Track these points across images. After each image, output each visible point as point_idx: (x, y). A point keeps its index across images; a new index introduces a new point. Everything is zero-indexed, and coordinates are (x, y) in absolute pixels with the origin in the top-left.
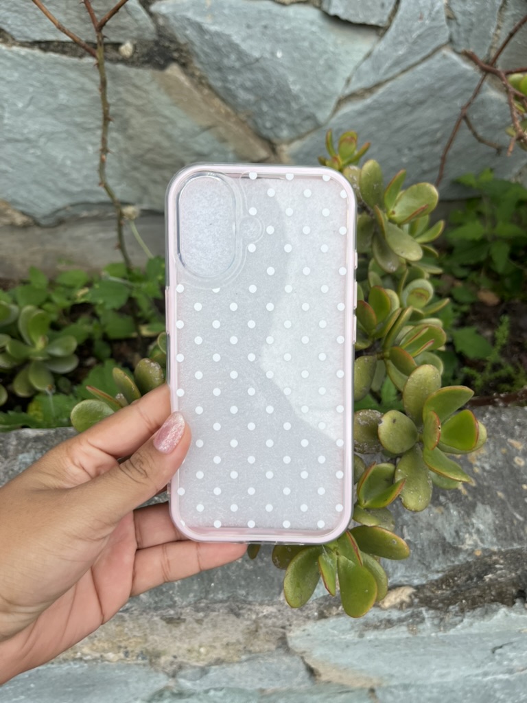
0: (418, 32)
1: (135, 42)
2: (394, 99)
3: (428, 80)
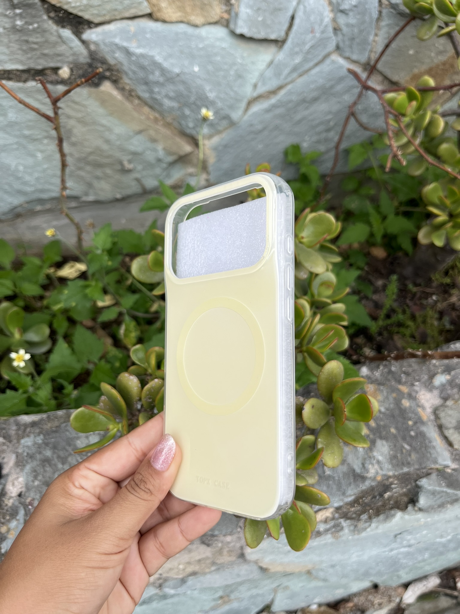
0: (310, 44)
1: (71, 66)
2: (294, 98)
3: (321, 81)
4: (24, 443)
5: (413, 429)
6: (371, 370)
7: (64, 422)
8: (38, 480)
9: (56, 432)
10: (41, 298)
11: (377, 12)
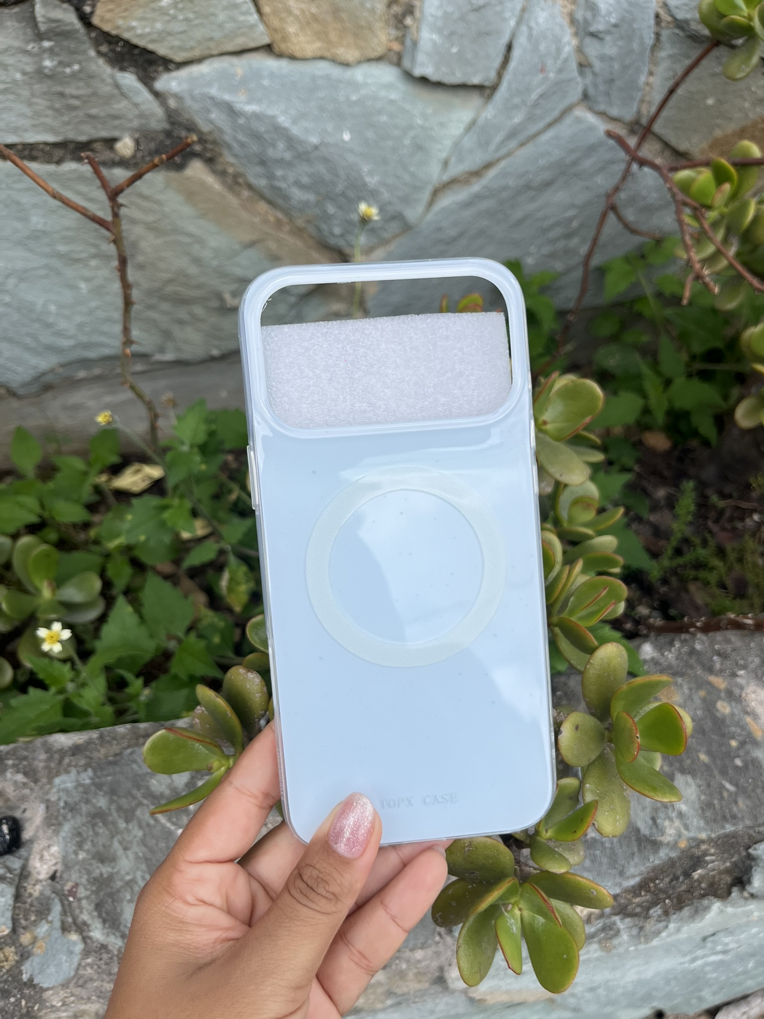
0: (539, 91)
1: (137, 135)
2: (512, 182)
3: (557, 154)
4: (59, 785)
5: (740, 754)
6: (660, 648)
7: (129, 746)
8: (84, 851)
9: (114, 763)
10: (86, 526)
11: (653, 36)
